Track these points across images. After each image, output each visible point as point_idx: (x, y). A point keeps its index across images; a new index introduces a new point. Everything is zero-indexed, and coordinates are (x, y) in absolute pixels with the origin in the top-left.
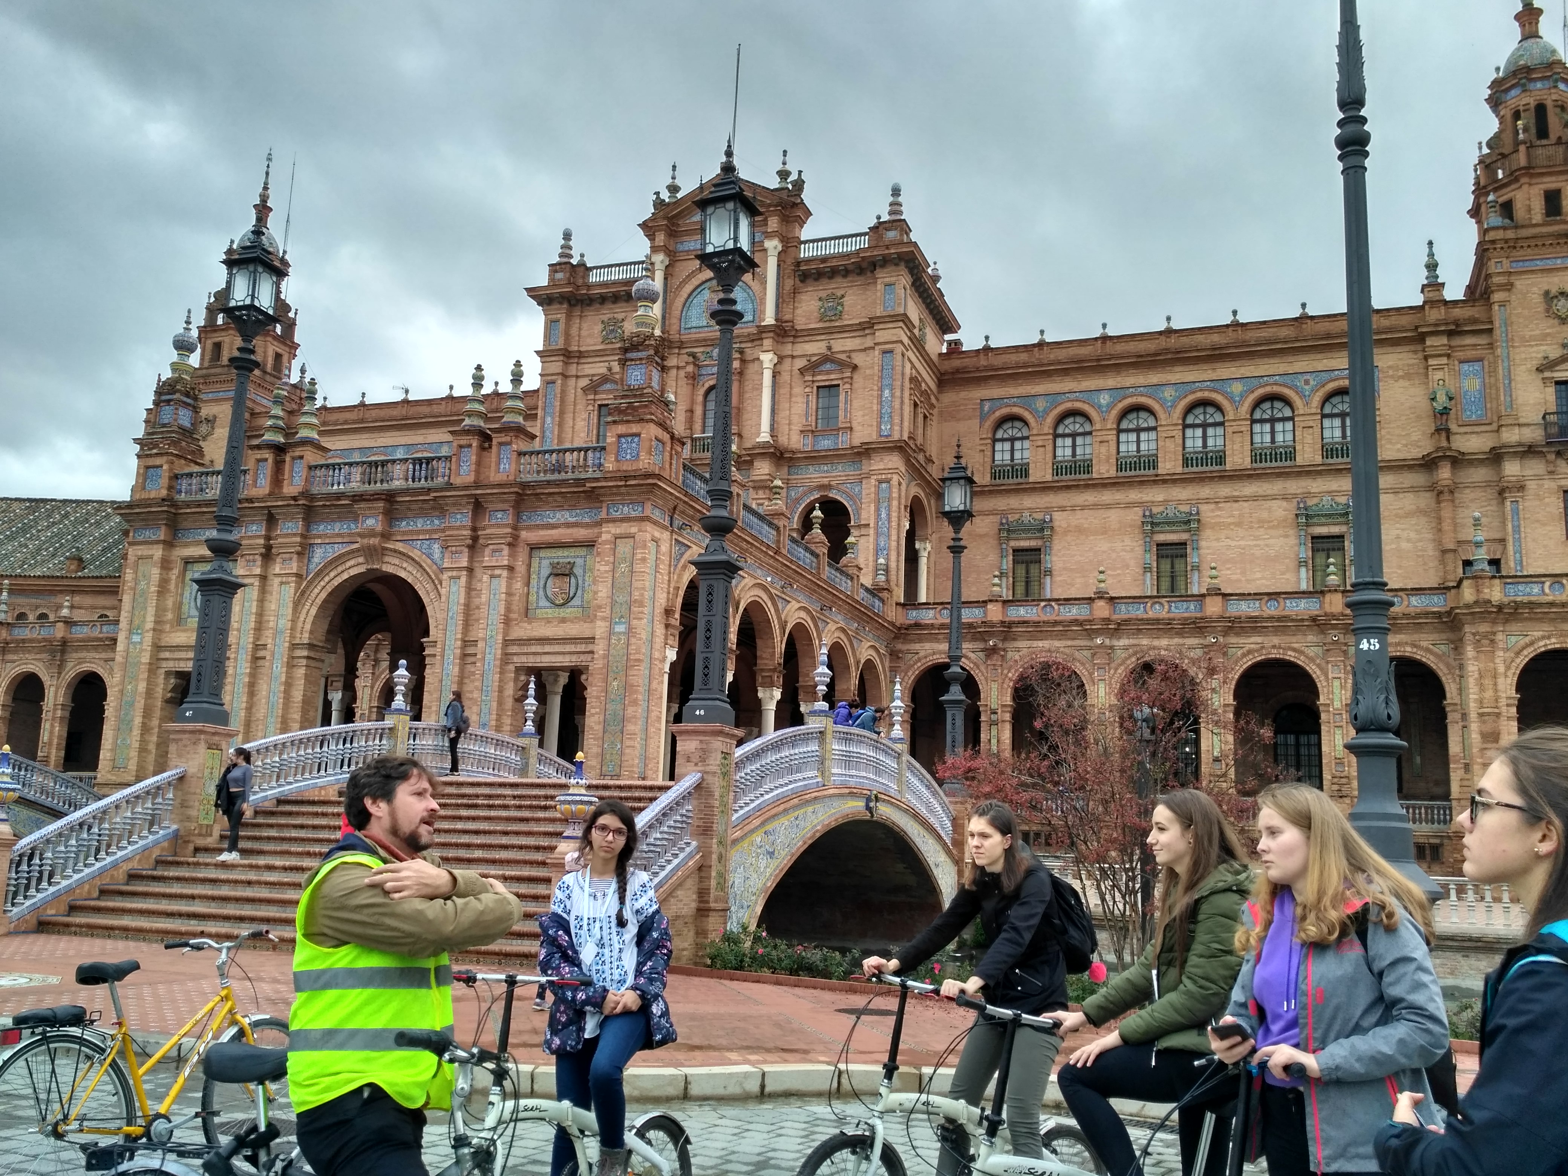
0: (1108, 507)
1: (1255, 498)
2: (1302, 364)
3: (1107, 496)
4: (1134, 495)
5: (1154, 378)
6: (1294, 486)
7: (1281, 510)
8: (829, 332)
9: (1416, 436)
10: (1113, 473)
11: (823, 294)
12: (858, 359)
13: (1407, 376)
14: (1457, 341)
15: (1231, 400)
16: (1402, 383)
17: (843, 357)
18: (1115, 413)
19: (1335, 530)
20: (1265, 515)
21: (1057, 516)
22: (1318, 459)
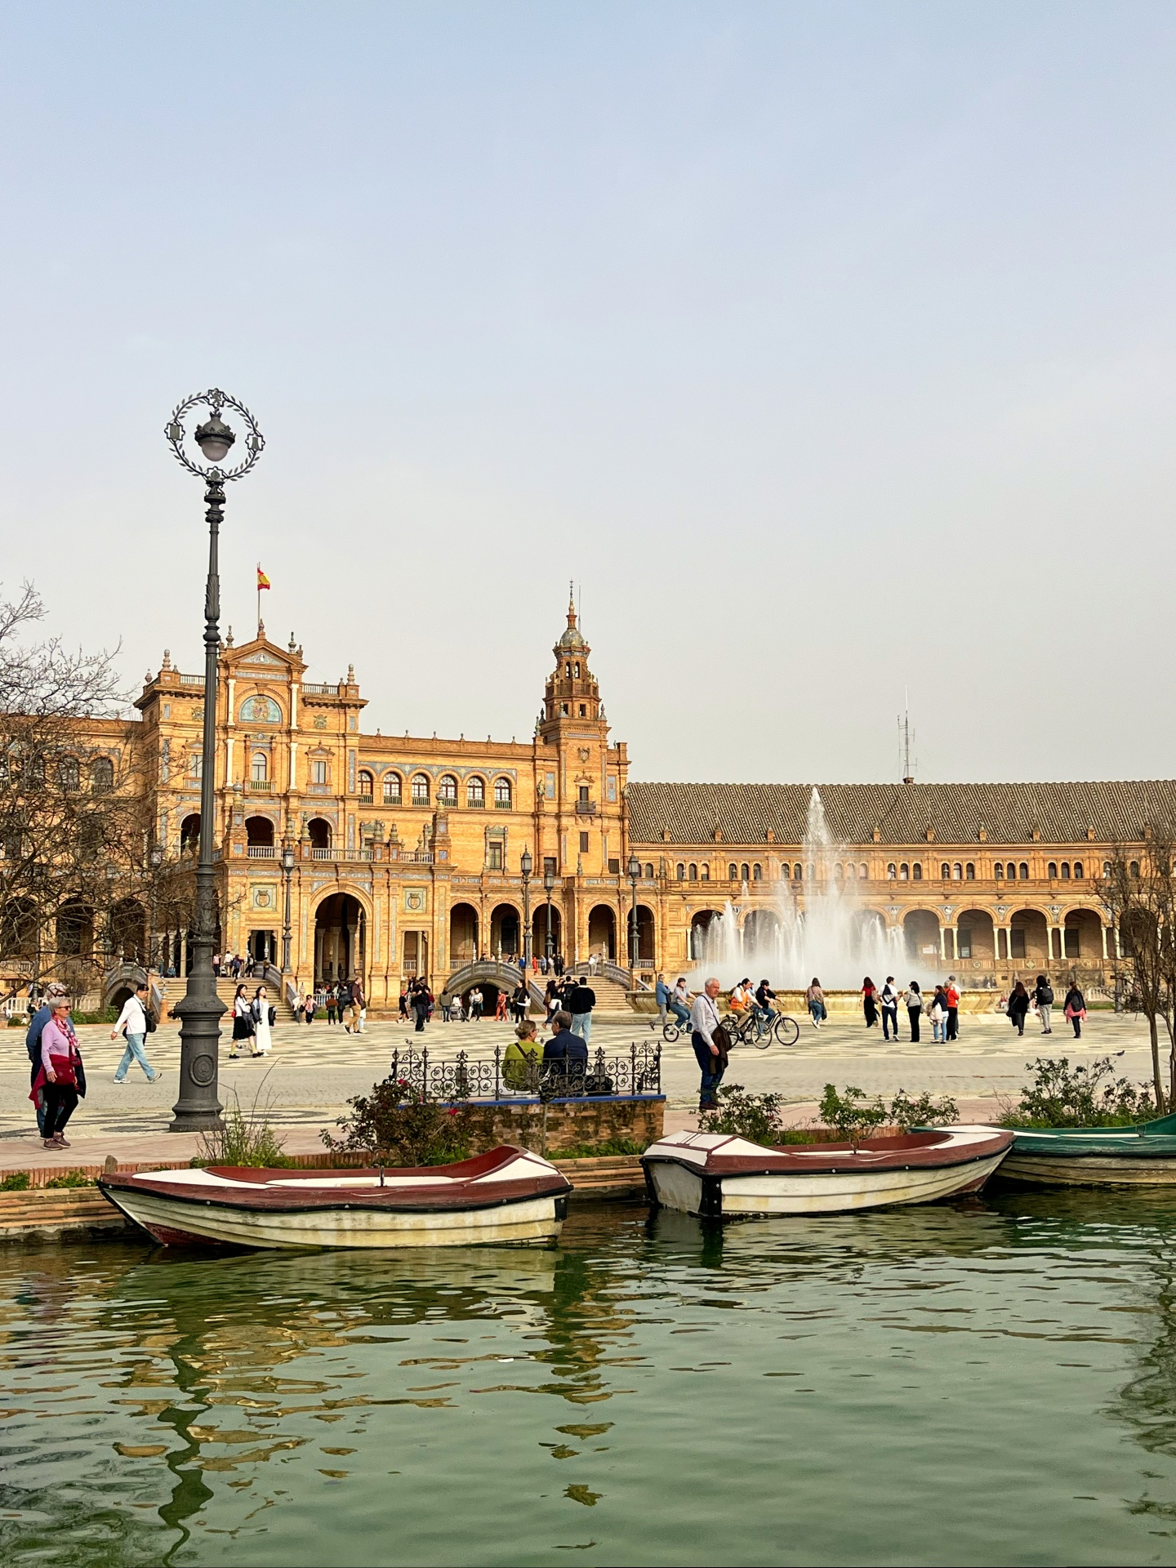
0: (409, 821)
1: (469, 823)
2: (489, 763)
3: (409, 816)
4: (420, 816)
5: (429, 761)
6: (485, 819)
7: (480, 830)
8: (321, 734)
9: (529, 802)
10: (411, 805)
11: (317, 715)
12: (334, 750)
13: (527, 776)
14: (546, 763)
15: (460, 777)
16: (525, 778)
17: (327, 748)
18: (412, 775)
19: (500, 840)
20: (472, 831)
21: (386, 823)
22: (494, 808)
